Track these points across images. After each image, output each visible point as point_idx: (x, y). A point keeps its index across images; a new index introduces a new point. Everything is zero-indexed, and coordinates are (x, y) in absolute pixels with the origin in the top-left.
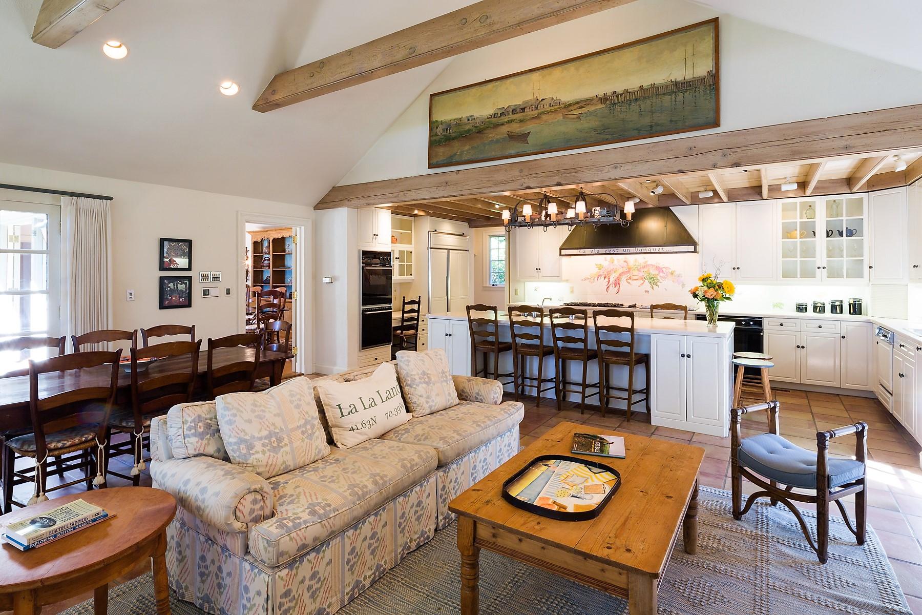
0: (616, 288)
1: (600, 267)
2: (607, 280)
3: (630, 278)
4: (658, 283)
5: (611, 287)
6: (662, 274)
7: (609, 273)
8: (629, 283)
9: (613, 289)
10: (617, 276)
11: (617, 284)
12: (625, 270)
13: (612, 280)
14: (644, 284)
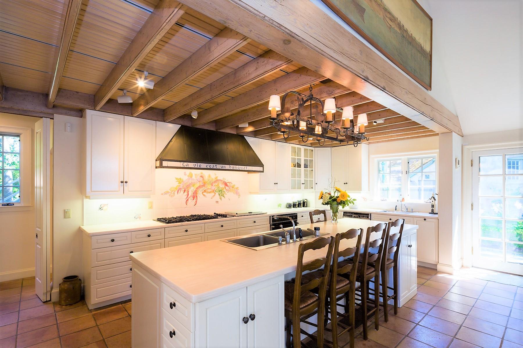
0: (195, 201)
1: (179, 180)
2: (186, 193)
3: (205, 191)
4: (225, 195)
5: (190, 200)
6: (227, 188)
7: (188, 186)
8: (204, 195)
9: (191, 202)
10: (195, 190)
11: (195, 196)
12: (201, 184)
13: (191, 193)
14: (215, 196)
